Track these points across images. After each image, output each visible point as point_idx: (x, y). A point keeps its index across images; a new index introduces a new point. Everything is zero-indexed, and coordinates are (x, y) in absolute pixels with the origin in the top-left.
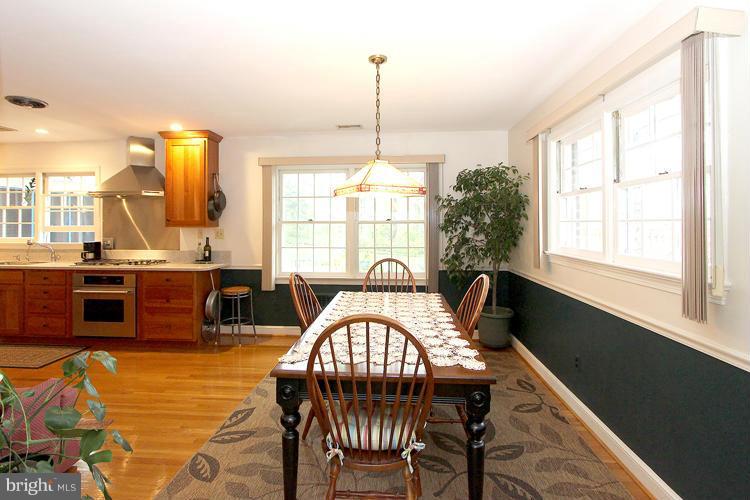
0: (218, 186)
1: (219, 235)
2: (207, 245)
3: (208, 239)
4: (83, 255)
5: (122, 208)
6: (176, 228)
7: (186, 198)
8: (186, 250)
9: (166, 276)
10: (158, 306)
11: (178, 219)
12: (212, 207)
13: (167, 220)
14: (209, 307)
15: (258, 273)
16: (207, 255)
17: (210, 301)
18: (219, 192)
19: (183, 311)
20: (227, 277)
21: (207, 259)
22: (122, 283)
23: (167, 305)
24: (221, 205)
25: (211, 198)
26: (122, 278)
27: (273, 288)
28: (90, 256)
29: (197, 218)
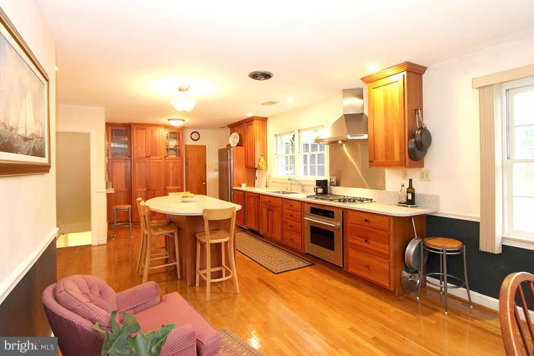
0: (421, 123)
1: (425, 177)
2: (411, 187)
3: (411, 180)
4: (316, 190)
5: (343, 151)
6: (380, 169)
7: (386, 138)
8: (391, 190)
9: (366, 217)
10: (359, 244)
11: (380, 160)
12: (412, 146)
13: (370, 162)
14: (409, 255)
15: (475, 225)
16: (410, 197)
17: (411, 249)
18: (423, 129)
19: (380, 255)
20: (434, 225)
21: (411, 202)
22: (333, 217)
23: (366, 245)
24: (424, 144)
25: (412, 135)
26: (333, 212)
27: (498, 250)
28: (320, 190)
29: (397, 158)
